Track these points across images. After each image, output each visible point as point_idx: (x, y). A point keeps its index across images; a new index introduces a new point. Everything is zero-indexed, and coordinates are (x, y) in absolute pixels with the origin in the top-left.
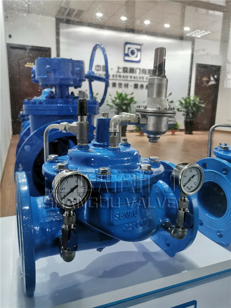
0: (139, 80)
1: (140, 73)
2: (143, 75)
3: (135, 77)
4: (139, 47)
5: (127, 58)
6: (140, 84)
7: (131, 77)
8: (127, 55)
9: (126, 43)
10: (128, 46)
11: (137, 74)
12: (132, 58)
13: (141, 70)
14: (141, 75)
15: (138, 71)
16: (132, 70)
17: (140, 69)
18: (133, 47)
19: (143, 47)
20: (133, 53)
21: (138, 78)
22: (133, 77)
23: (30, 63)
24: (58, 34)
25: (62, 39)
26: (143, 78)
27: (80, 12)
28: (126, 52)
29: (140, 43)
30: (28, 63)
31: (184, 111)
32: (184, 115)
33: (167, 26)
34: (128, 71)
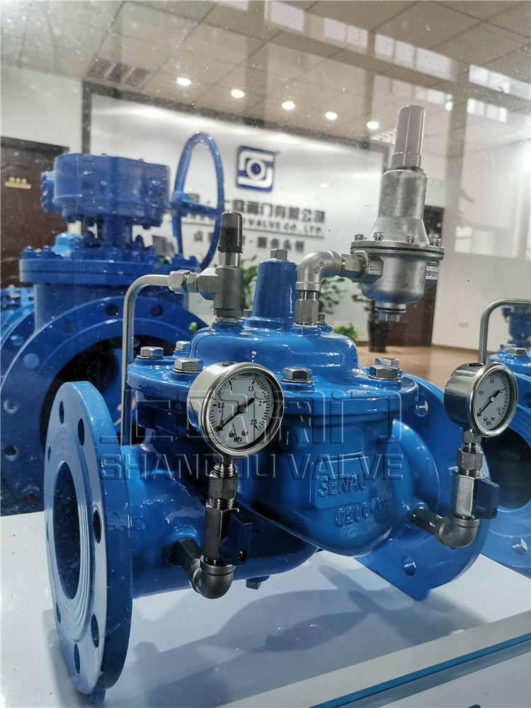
0: (268, 228)
1: (271, 215)
2: (279, 219)
3: (259, 223)
4: (269, 158)
5: (242, 180)
6: (270, 238)
7: (251, 222)
8: (244, 174)
9: (244, 148)
10: (245, 154)
11: (265, 217)
12: (255, 181)
13: (274, 209)
14: (274, 219)
15: (267, 210)
16: (254, 208)
17: (271, 206)
18: (257, 158)
19: (278, 158)
20: (256, 169)
21: (267, 224)
22: (256, 223)
23: (18, 180)
24: (86, 118)
25: (95, 131)
26: (278, 225)
27: (141, 73)
28: (242, 167)
29: (273, 149)
30: (12, 179)
31: (367, 302)
32: (367, 309)
33: (331, 116)
34: (245, 208)
